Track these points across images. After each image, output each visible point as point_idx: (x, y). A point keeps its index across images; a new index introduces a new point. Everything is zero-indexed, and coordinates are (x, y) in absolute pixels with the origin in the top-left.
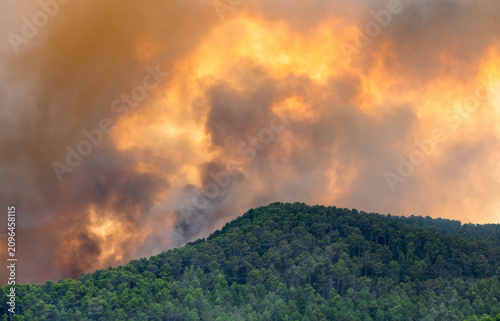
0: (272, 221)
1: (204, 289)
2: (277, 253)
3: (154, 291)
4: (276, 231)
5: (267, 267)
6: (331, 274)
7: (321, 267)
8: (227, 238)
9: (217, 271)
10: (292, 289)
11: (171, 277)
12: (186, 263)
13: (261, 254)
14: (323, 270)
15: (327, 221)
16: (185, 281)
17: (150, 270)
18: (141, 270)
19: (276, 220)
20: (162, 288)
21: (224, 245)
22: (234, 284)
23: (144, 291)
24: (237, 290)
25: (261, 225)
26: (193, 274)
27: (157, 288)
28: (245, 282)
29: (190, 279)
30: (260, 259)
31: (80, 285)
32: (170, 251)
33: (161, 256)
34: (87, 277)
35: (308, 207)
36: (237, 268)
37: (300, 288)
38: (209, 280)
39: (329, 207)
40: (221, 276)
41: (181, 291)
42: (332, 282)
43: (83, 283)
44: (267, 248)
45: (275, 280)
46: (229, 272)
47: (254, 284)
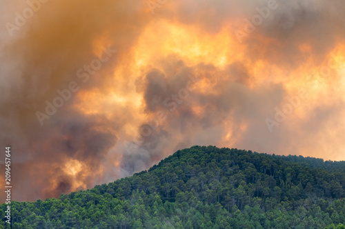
0: (193, 159)
1: (146, 205)
2: (196, 181)
3: (111, 207)
4: (195, 165)
5: (189, 191)
6: (233, 195)
7: (227, 190)
8: (162, 171)
9: (155, 193)
10: (207, 205)
11: (123, 197)
12: (133, 188)
13: (185, 182)
14: (228, 192)
15: (231, 159)
16: (133, 200)
17: (108, 192)
18: (102, 192)
19: (196, 158)
20: (117, 205)
21: (160, 175)
22: (167, 202)
23: (104, 207)
24: (169, 207)
25: (185, 161)
26: (138, 195)
27: (113, 204)
28: (174, 201)
29: (137, 198)
30: (185, 185)
31: (60, 202)
32: (122, 179)
33: (117, 182)
34: (65, 197)
35: (218, 149)
36: (168, 191)
37: (212, 205)
38: (149, 200)
39: (232, 149)
40: (157, 196)
41: (130, 207)
42: (234, 201)
43: (63, 201)
44: (190, 177)
45: (195, 199)
46: (163, 193)
47: (180, 202)
